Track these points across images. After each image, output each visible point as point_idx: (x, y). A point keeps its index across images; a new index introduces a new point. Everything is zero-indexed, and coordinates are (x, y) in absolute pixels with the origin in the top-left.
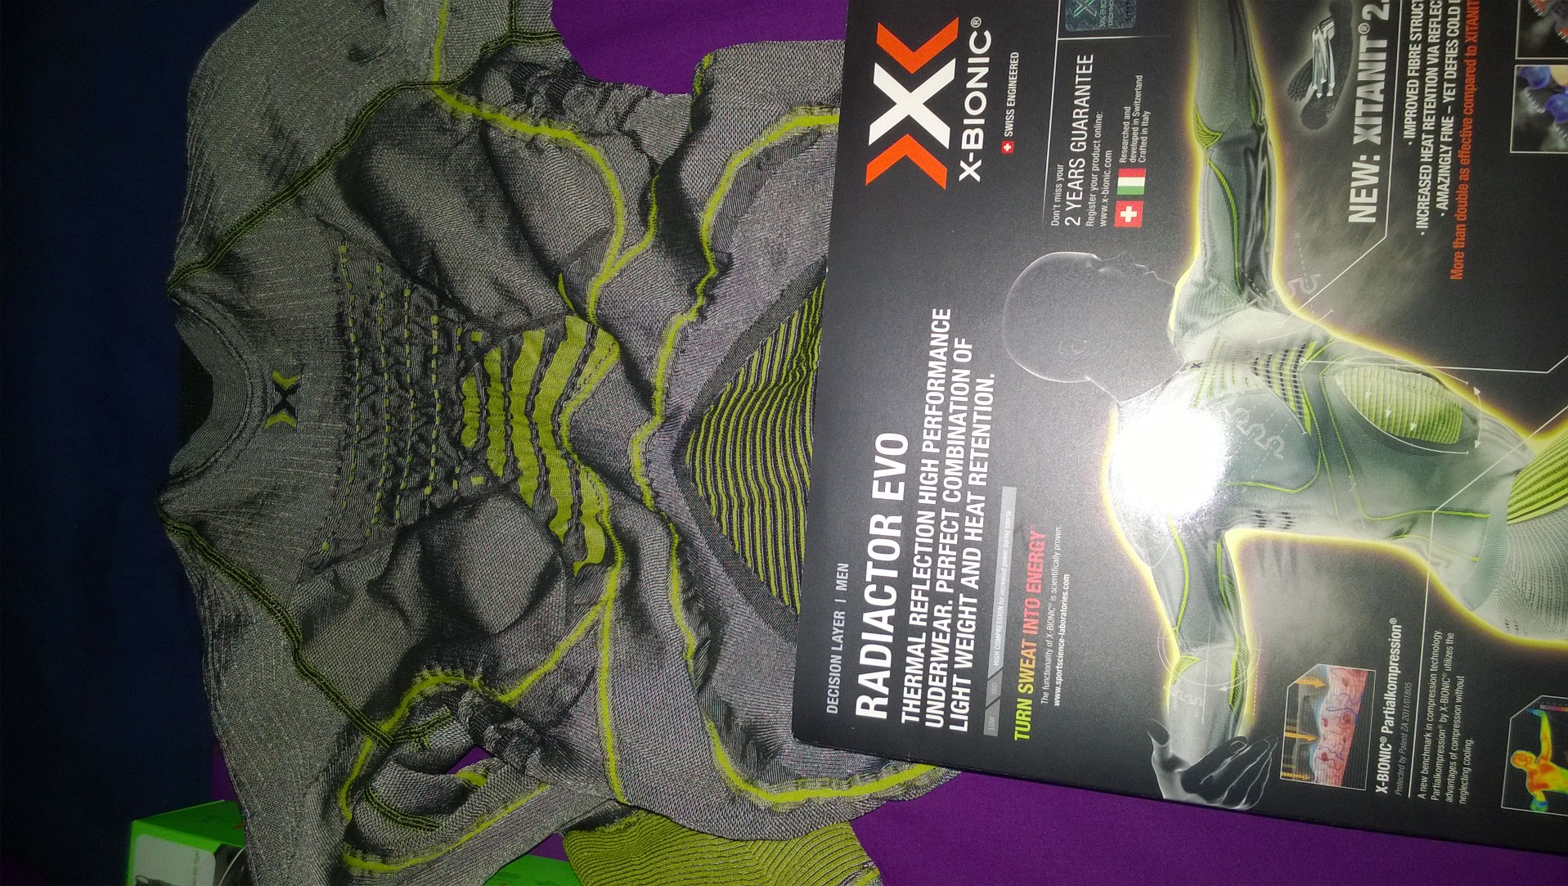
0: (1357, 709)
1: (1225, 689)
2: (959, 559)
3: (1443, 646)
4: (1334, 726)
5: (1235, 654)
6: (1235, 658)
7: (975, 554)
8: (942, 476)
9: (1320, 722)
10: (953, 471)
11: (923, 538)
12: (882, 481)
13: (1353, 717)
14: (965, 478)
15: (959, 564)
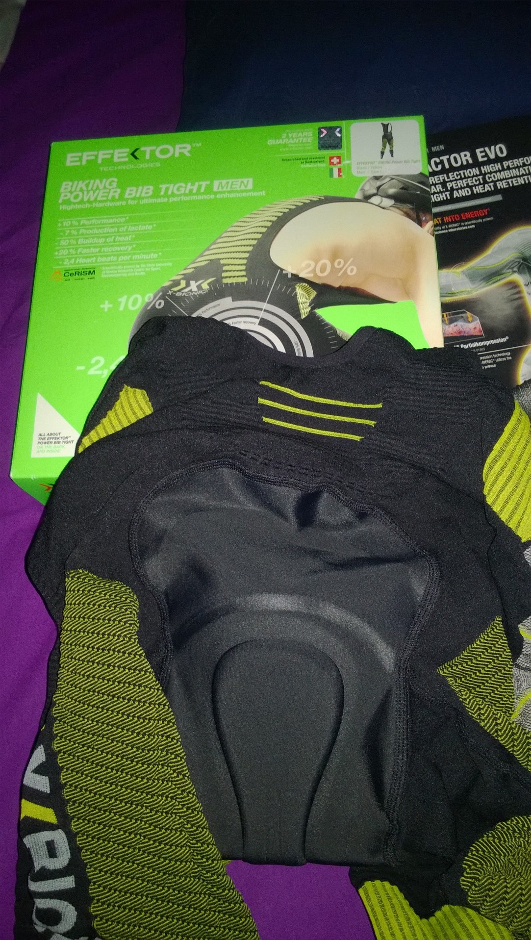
0: (466, 335)
1: (453, 289)
2: (464, 188)
3: (505, 357)
4: (455, 329)
5: (469, 289)
6: (467, 290)
7: (468, 192)
8: (496, 172)
9: (455, 324)
10: (499, 176)
11: (467, 173)
12: (484, 151)
13: (462, 334)
14: (498, 180)
15: (461, 188)
